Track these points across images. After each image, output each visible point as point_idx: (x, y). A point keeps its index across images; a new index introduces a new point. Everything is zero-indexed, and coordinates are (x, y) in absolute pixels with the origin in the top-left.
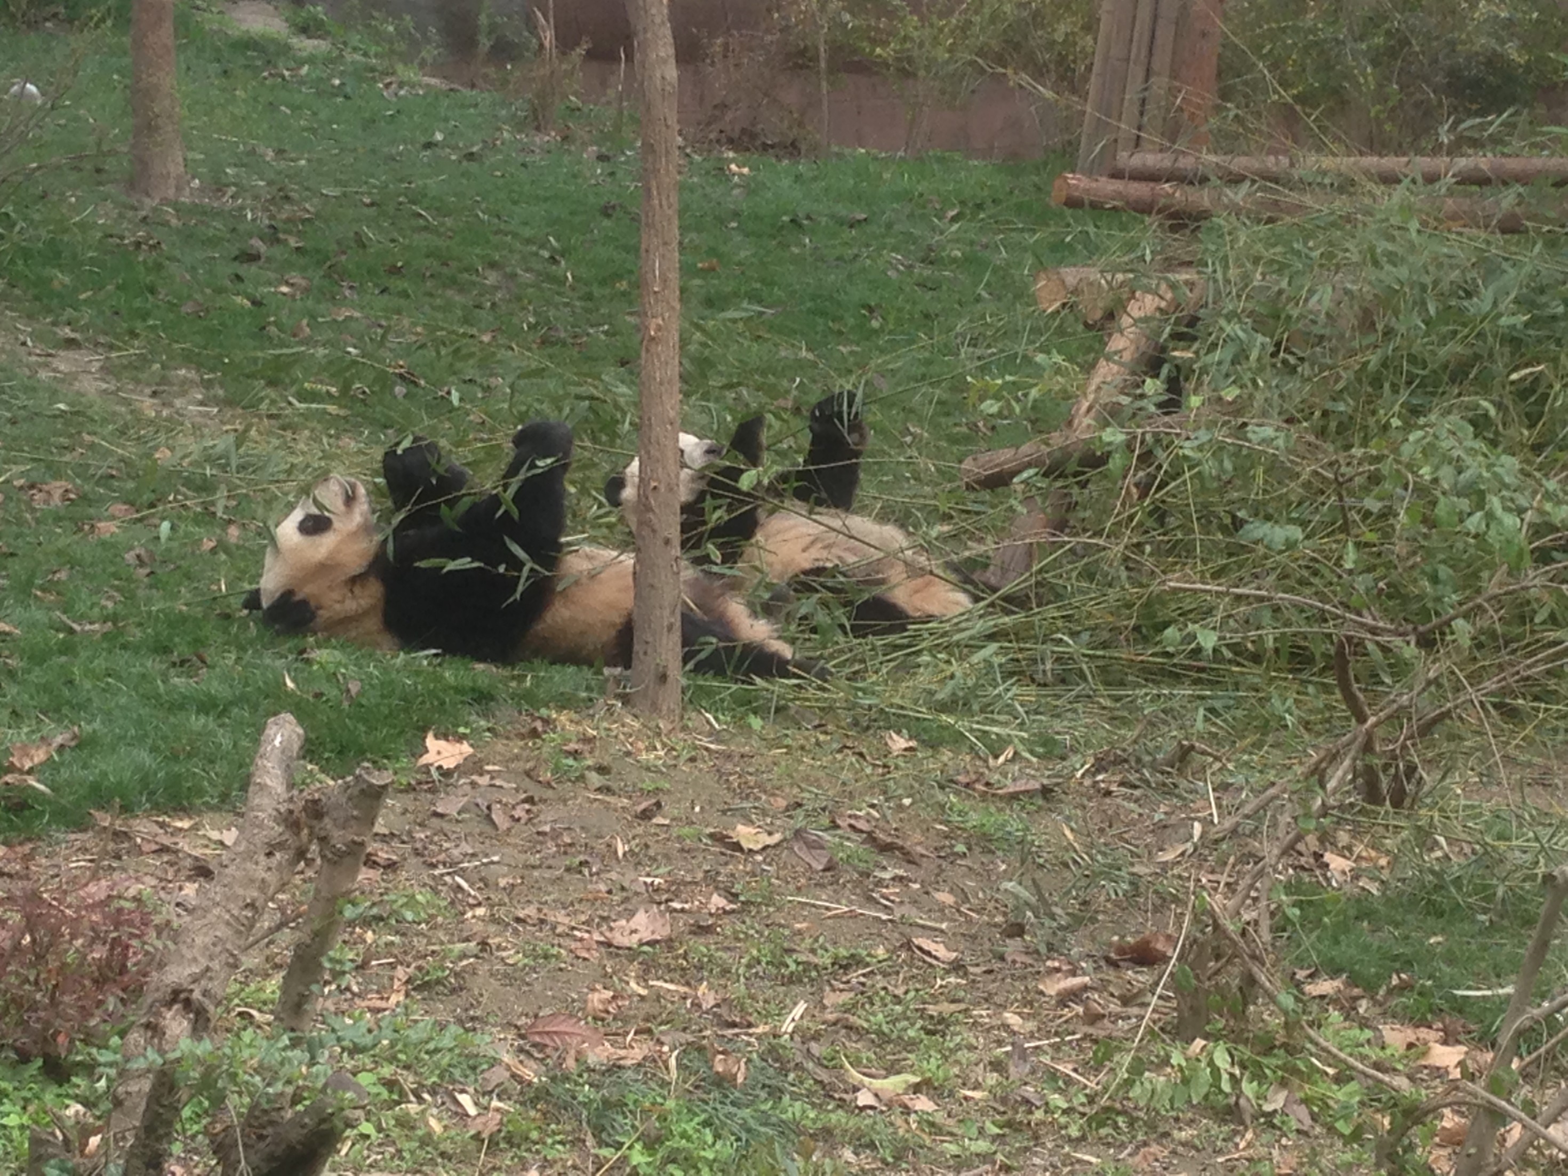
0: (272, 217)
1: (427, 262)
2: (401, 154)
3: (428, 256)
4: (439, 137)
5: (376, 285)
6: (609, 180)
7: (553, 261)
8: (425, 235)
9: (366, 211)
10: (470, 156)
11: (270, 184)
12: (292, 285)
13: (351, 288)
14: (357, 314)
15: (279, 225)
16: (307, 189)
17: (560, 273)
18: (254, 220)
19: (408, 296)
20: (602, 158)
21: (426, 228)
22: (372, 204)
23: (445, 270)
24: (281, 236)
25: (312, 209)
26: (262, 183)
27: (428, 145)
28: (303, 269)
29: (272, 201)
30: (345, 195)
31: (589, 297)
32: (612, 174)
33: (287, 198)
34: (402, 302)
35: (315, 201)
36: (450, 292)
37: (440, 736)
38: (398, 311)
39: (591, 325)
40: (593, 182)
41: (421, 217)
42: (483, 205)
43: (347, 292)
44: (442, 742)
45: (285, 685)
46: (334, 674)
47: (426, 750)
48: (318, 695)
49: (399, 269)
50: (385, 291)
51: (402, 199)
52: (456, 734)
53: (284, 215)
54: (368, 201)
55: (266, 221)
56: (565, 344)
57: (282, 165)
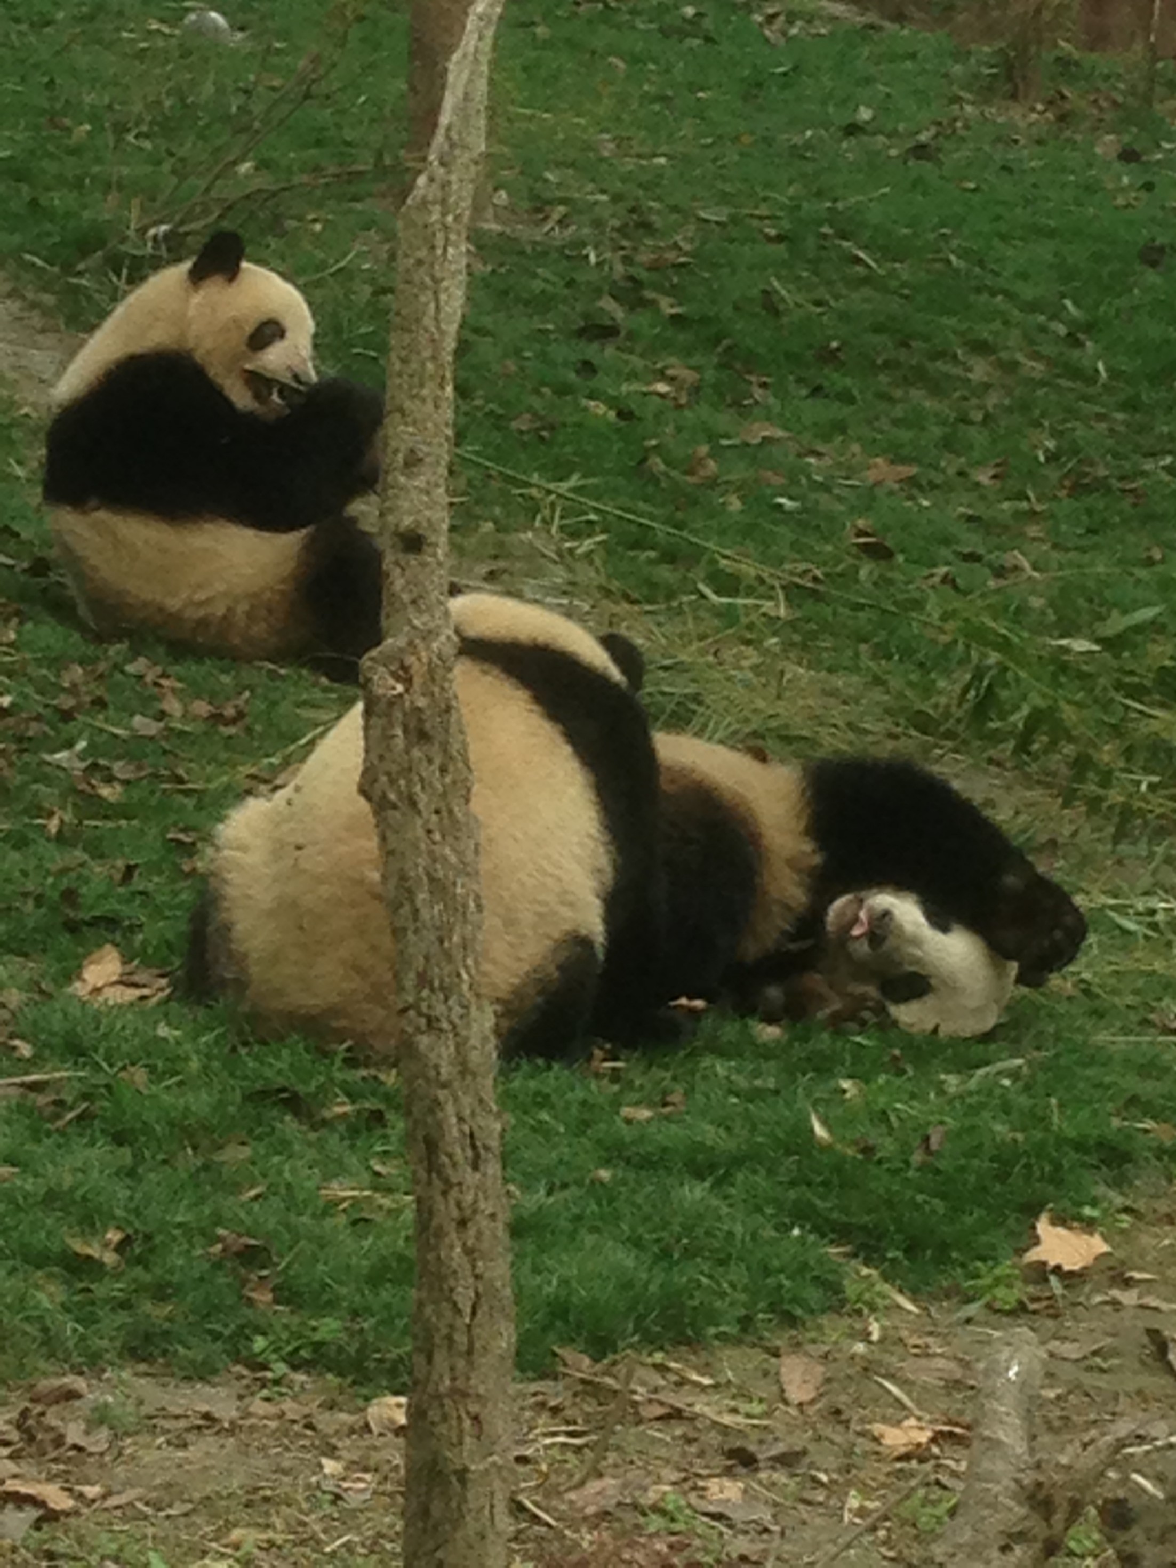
0: (627, 260)
1: (877, 339)
2: (808, 145)
3: (878, 329)
4: (865, 114)
5: (800, 381)
6: (1144, 195)
7: (1073, 340)
8: (866, 291)
9: (771, 249)
10: (921, 151)
11: (617, 198)
12: (672, 380)
13: (764, 385)
14: (780, 433)
15: (644, 275)
16: (675, 209)
17: (1086, 363)
18: (599, 264)
19: (851, 400)
20: (1128, 156)
21: (866, 281)
22: (780, 238)
23: (902, 355)
24: (649, 294)
25: (687, 247)
26: (604, 198)
27: (853, 129)
28: (687, 352)
29: (622, 230)
30: (734, 220)
31: (1131, 405)
32: (1149, 187)
33: (646, 227)
34: (847, 410)
35: (691, 230)
36: (916, 394)
37: (1059, 1220)
38: (840, 427)
39: (1145, 455)
40: (1120, 201)
41: (858, 260)
42: (955, 243)
43: (758, 393)
44: (1060, 1231)
45: (812, 1131)
46: (884, 1112)
47: (1036, 1241)
48: (868, 1150)
49: (834, 353)
50: (817, 391)
51: (826, 230)
52: (1079, 1218)
53: (644, 257)
54: (772, 232)
55: (619, 268)
56: (1109, 490)
57: (629, 164)
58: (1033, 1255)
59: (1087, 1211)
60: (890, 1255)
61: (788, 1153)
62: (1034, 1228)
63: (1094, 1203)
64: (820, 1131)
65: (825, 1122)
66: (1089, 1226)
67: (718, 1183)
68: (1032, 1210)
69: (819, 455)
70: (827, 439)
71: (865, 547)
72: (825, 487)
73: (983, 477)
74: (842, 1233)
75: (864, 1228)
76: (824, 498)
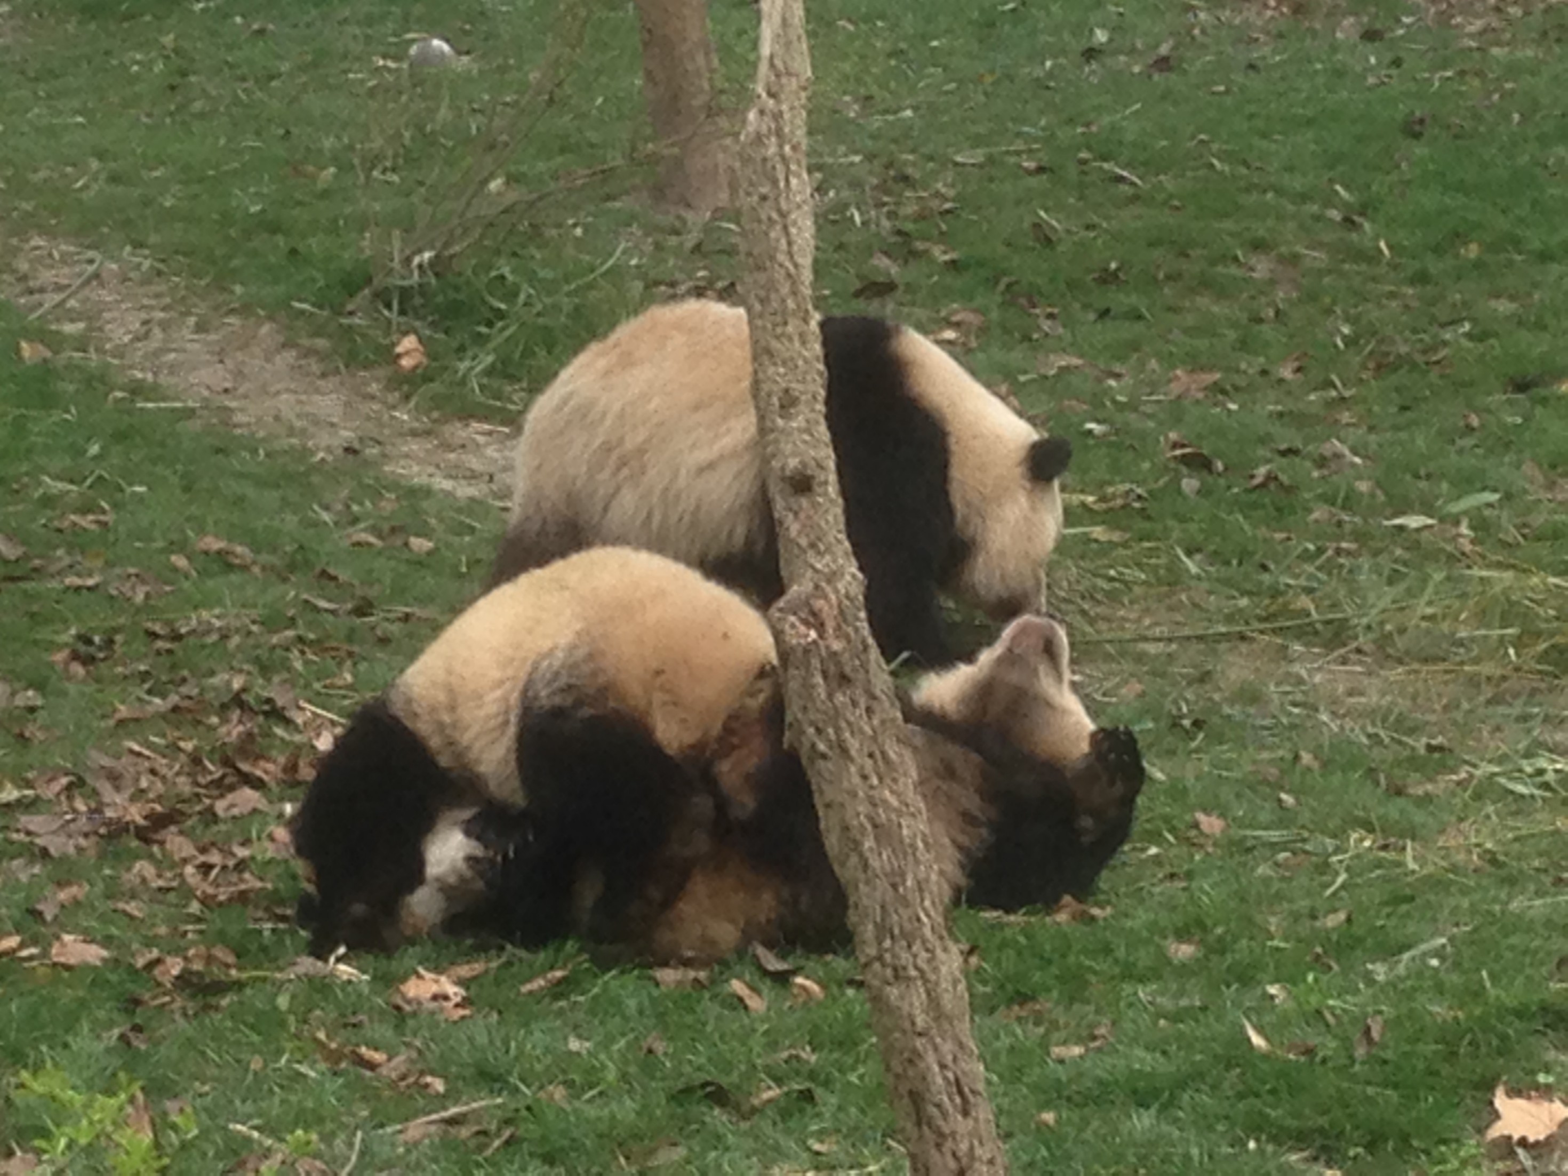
0: (891, 215)
1: (1155, 254)
2: (1050, 75)
3: (1152, 244)
4: (1101, 36)
5: (1086, 307)
6: (1394, 72)
7: (1348, 222)
8: (1136, 209)
9: (1033, 182)
10: (1163, 64)
11: (870, 157)
12: (957, 325)
13: (1051, 316)
14: (1076, 361)
15: (909, 227)
16: (930, 158)
17: (1368, 244)
18: (865, 224)
19: (1140, 317)
20: (1370, 36)
21: (1135, 198)
22: (1041, 170)
23: (1184, 265)
24: (919, 245)
25: (951, 193)
26: (857, 159)
27: (1091, 53)
28: (967, 296)
29: (882, 188)
30: (991, 160)
31: (1421, 278)
32: (1397, 63)
33: (905, 179)
34: (1139, 327)
35: (950, 176)
36: (1203, 301)
37: (1514, 1092)
38: (1135, 346)
39: (1443, 326)
40: (1371, 80)
41: (1120, 179)
42: (1215, 147)
43: (1046, 325)
44: (1520, 1102)
45: (1249, 1040)
46: (1319, 1012)
47: (1497, 1116)
48: (1309, 1052)
49: (1115, 274)
50: (1104, 314)
51: (1084, 155)
52: (1537, 1087)
53: (910, 209)
54: (1030, 165)
55: (886, 224)
56: (1414, 366)
57: (877, 122)
58: (1496, 1131)
59: (1542, 1078)
60: (1351, 1153)
61: (1228, 1068)
62: (1491, 1103)
63: (1548, 1070)
64: (1257, 1040)
65: (1260, 1030)
66: (1546, 1092)
67: (1164, 1108)
68: (1488, 1086)
69: (1118, 376)
70: (1122, 359)
71: (1184, 459)
72: (1132, 406)
73: (1286, 373)
74: (1300, 1139)
75: (1321, 1131)
76: (1132, 417)
